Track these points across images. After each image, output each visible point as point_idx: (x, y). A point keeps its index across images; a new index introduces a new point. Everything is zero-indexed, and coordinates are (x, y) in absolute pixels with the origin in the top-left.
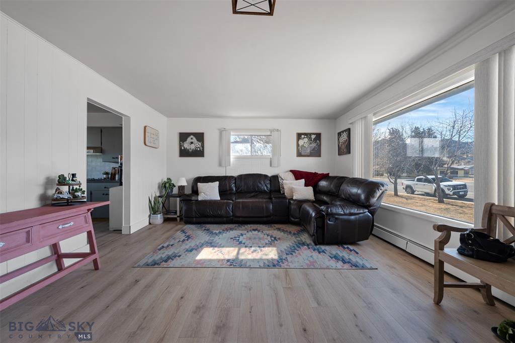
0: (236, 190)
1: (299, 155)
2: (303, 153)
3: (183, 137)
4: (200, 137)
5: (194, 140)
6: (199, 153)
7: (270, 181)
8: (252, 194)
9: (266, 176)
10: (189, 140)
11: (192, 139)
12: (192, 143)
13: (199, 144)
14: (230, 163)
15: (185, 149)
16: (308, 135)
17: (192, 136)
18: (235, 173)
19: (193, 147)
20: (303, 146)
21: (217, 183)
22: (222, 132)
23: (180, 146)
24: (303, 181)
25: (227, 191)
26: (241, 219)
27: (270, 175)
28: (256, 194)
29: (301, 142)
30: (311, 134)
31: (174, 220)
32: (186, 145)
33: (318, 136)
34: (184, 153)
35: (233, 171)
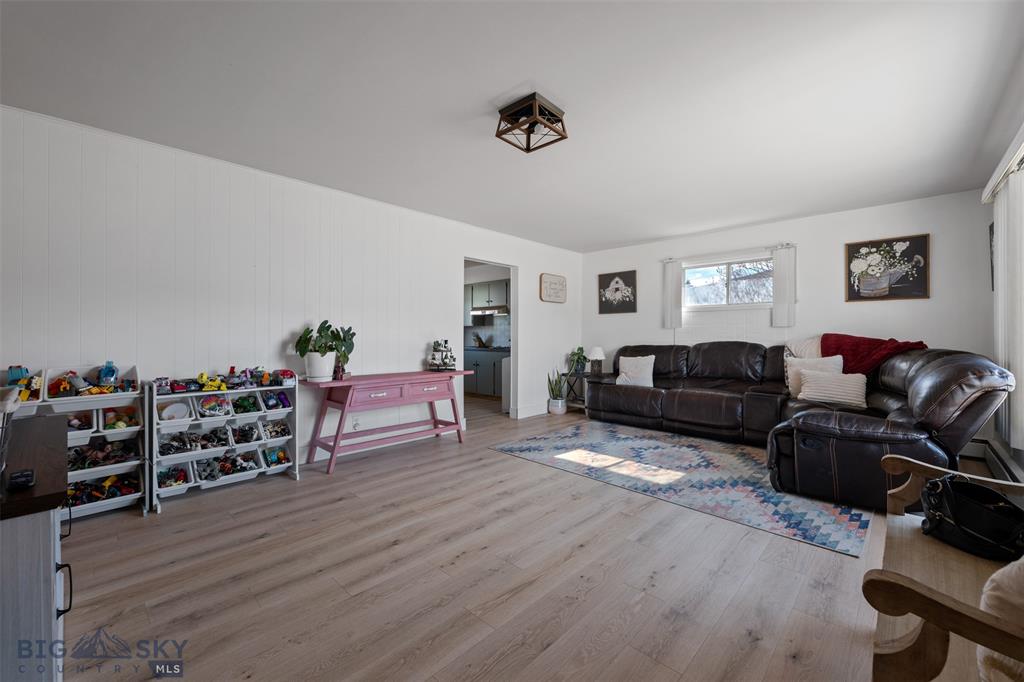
0: (688, 373)
1: (853, 295)
2: (864, 292)
3: (605, 281)
4: (629, 278)
5: (621, 284)
6: (629, 306)
7: (764, 357)
8: (718, 383)
9: (755, 348)
10: (613, 285)
11: (617, 282)
12: (617, 289)
13: (626, 291)
14: (680, 321)
15: (607, 301)
16: (882, 246)
17: (617, 279)
18: (691, 342)
19: (618, 296)
20: (864, 274)
21: (652, 358)
22: (666, 263)
23: (600, 296)
24: (838, 359)
25: (669, 372)
26: (676, 425)
27: (767, 345)
28: (727, 382)
29: (858, 266)
30: (890, 242)
31: (581, 411)
32: (609, 294)
34: (606, 307)
35: (688, 335)
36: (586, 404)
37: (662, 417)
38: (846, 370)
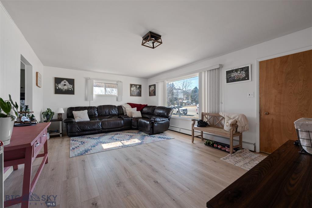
0: (98, 115)
1: (131, 95)
2: (133, 94)
3: (58, 81)
4: (71, 82)
5: (67, 83)
6: (71, 92)
7: (118, 109)
8: (108, 117)
9: (115, 106)
10: (63, 83)
11: (65, 82)
12: (65, 85)
13: (70, 86)
14: (93, 98)
15: (59, 89)
16: (135, 85)
17: (65, 81)
18: (96, 105)
19: (66, 88)
20: (133, 90)
21: (86, 111)
22: (87, 80)
23: (56, 87)
24: (136, 108)
25: (93, 115)
26: (107, 130)
27: (117, 105)
28: (111, 116)
29: (132, 89)
30: (137, 85)
32: (60, 86)
33: (140, 86)
34: (58, 91)
35: (95, 104)
36: (61, 132)
37: (102, 129)
38: (137, 110)
